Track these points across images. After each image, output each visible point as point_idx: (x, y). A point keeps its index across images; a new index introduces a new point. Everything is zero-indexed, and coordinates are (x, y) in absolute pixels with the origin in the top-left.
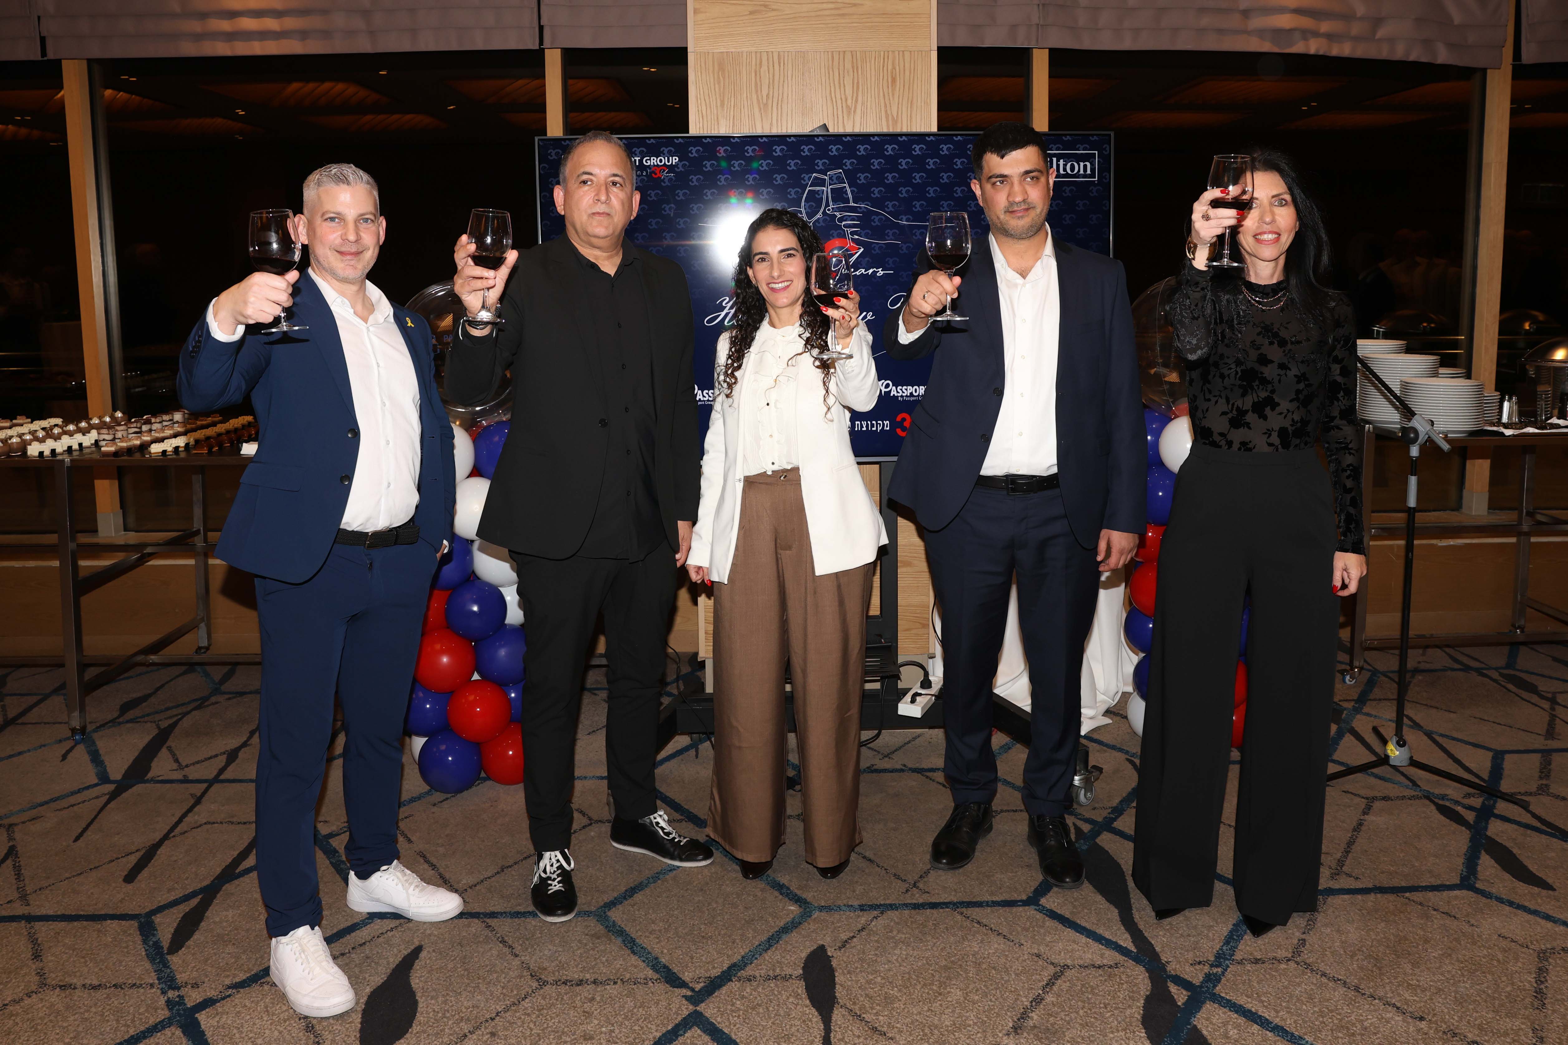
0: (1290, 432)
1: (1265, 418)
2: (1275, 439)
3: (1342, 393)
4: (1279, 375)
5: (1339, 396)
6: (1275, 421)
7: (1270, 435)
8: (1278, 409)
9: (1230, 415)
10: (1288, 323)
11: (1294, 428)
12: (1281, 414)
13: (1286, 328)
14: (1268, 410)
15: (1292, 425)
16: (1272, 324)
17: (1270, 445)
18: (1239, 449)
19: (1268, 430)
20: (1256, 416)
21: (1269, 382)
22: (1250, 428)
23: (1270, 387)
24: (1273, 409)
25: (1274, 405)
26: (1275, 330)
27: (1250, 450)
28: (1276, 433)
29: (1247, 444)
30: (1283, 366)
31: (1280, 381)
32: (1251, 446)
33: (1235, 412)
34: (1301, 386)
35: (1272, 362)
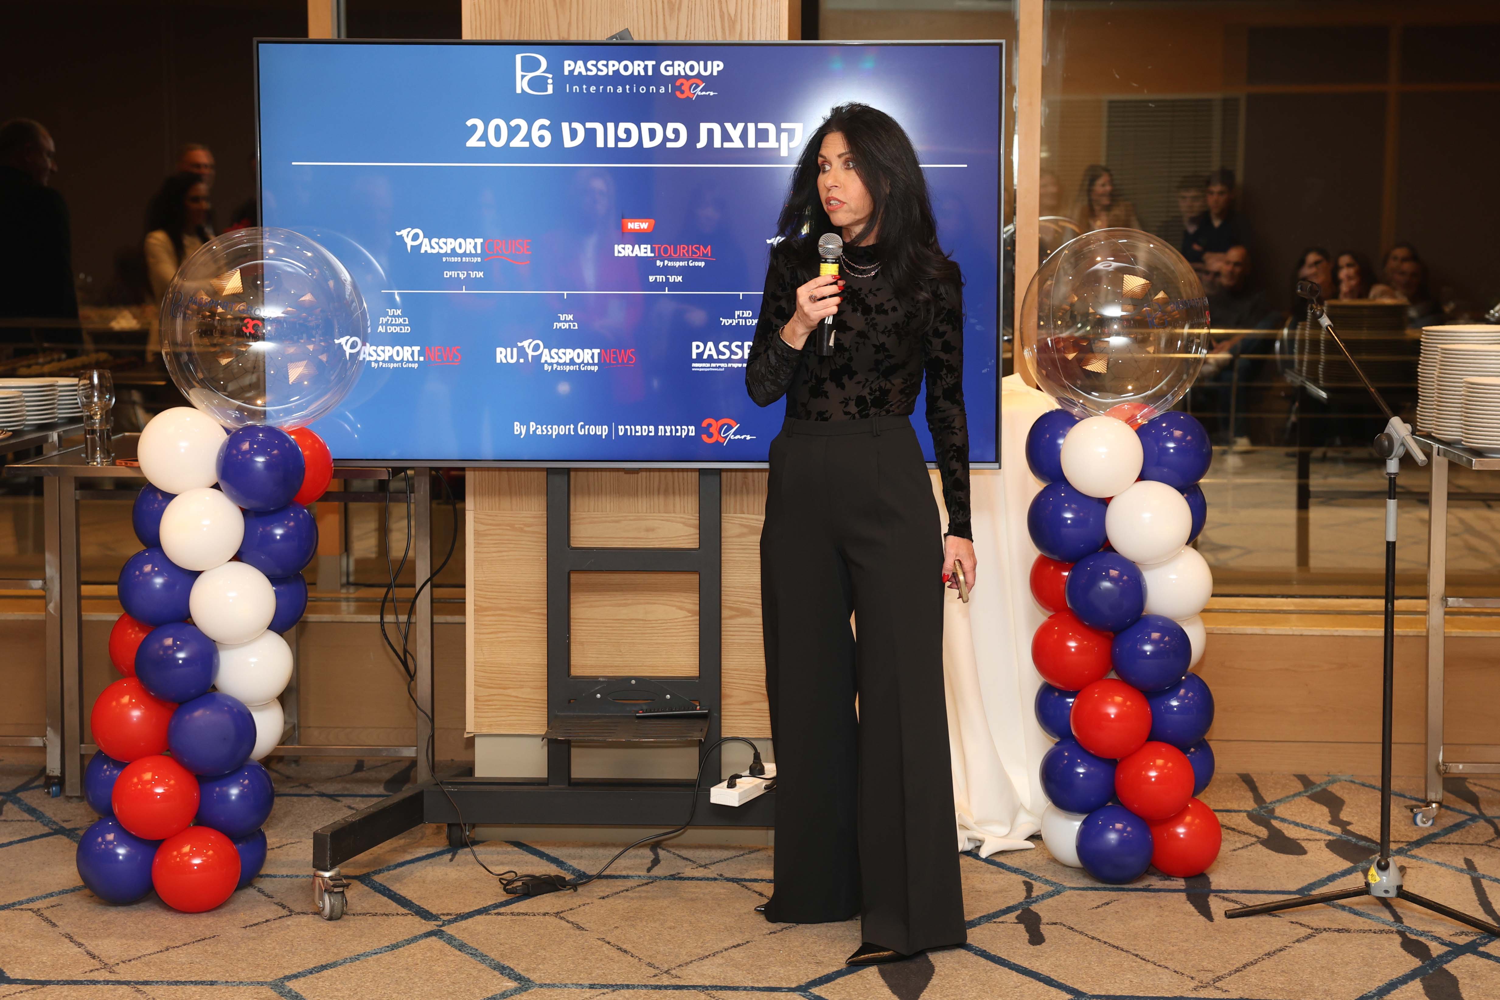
0: (869, 401)
1: (842, 386)
2: (853, 409)
3: (945, 371)
4: (857, 343)
5: (942, 373)
6: (852, 389)
7: (847, 404)
8: (857, 378)
9: (810, 384)
10: (878, 290)
11: (872, 397)
12: (859, 383)
13: (875, 295)
14: (845, 380)
15: (870, 394)
16: (860, 289)
17: (847, 413)
18: (816, 420)
19: (845, 399)
20: (834, 384)
21: (846, 350)
22: (827, 397)
23: (847, 355)
24: (851, 378)
25: (852, 374)
26: (862, 296)
27: (826, 419)
28: (854, 402)
29: (824, 413)
30: (861, 334)
31: (857, 350)
32: (827, 415)
33: (814, 381)
34: (881, 356)
35: (851, 329)
